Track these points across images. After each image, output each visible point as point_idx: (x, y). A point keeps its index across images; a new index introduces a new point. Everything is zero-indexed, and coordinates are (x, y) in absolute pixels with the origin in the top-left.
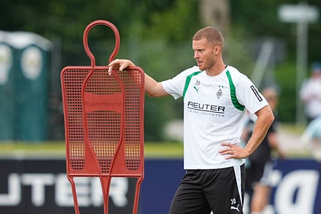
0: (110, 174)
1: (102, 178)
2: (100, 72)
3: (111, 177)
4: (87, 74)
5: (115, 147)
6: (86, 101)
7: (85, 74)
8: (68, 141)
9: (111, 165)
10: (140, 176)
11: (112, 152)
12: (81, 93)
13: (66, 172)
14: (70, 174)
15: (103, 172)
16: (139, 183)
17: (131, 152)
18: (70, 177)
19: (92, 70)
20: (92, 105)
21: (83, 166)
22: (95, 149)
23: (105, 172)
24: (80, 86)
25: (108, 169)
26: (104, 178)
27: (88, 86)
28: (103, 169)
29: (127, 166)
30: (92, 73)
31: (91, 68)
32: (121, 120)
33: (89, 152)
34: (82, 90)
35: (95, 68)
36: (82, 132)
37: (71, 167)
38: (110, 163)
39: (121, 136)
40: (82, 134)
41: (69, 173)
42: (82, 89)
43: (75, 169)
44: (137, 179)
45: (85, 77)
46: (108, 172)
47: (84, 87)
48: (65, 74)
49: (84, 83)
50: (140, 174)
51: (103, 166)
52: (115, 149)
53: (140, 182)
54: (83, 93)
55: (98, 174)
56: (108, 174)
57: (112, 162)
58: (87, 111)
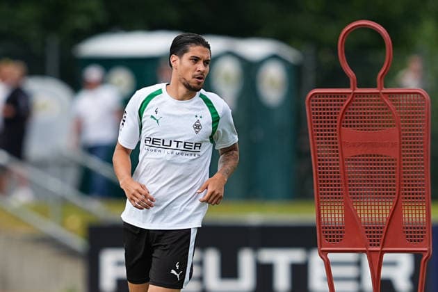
0: (382, 248)
1: (370, 253)
2: (364, 97)
3: (383, 252)
4: (345, 100)
5: (388, 208)
6: (343, 140)
7: (342, 101)
8: (318, 200)
9: (383, 235)
10: (425, 251)
11: (384, 216)
12: (337, 128)
13: (317, 246)
14: (322, 249)
15: (371, 245)
16: (425, 262)
17: (413, 214)
18: (323, 254)
19: (351, 95)
20: (354, 146)
21: (341, 236)
22: (358, 212)
23: (374, 245)
24: (335, 118)
25: (378, 241)
26: (373, 254)
27: (346, 118)
28: (371, 241)
29: (407, 237)
30: (352, 99)
31: (351, 91)
32: (396, 168)
33: (350, 216)
34: (338, 124)
35: (355, 91)
36: (339, 185)
37: (323, 237)
38: (381, 232)
39: (396, 192)
40: (339, 190)
41: (321, 247)
42: (338, 122)
43: (330, 241)
44: (422, 256)
45: (342, 105)
46: (378, 245)
47: (341, 120)
48: (313, 101)
49: (341, 114)
50: (425, 248)
51: (370, 237)
52: (388, 212)
53: (425, 260)
54: (340, 129)
55: (365, 249)
56: (379, 249)
57: (384, 230)
58: (347, 155)
